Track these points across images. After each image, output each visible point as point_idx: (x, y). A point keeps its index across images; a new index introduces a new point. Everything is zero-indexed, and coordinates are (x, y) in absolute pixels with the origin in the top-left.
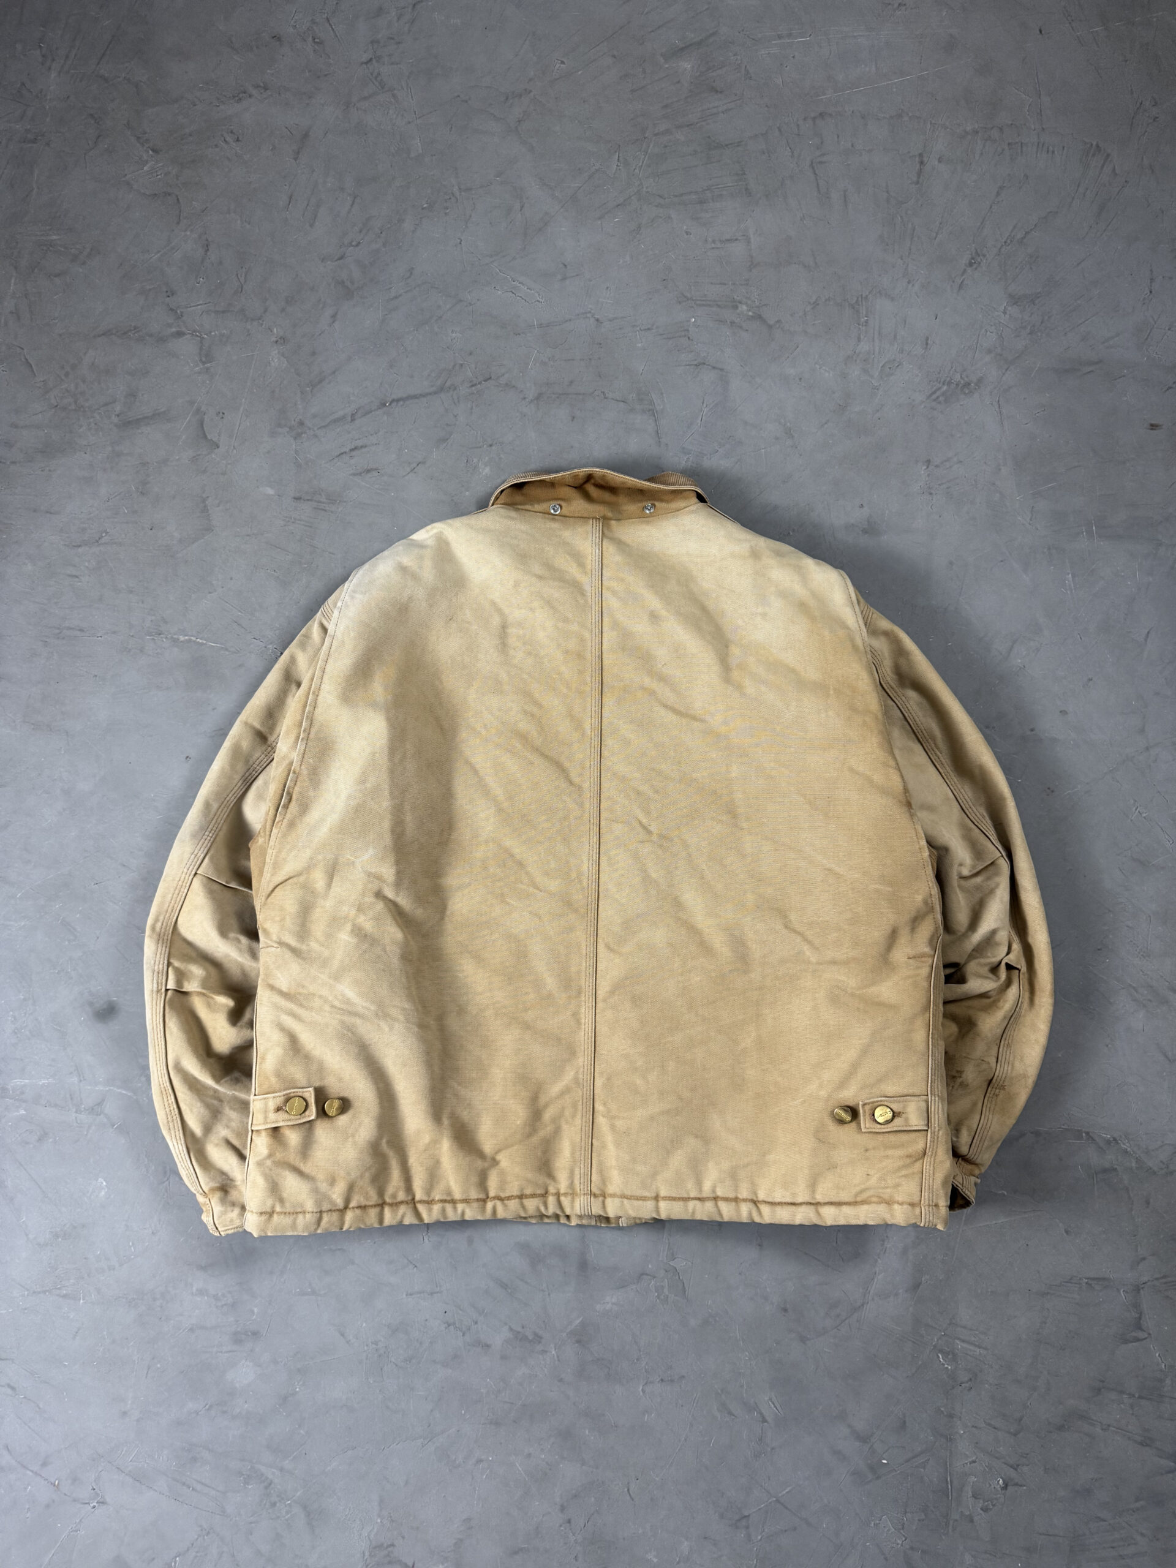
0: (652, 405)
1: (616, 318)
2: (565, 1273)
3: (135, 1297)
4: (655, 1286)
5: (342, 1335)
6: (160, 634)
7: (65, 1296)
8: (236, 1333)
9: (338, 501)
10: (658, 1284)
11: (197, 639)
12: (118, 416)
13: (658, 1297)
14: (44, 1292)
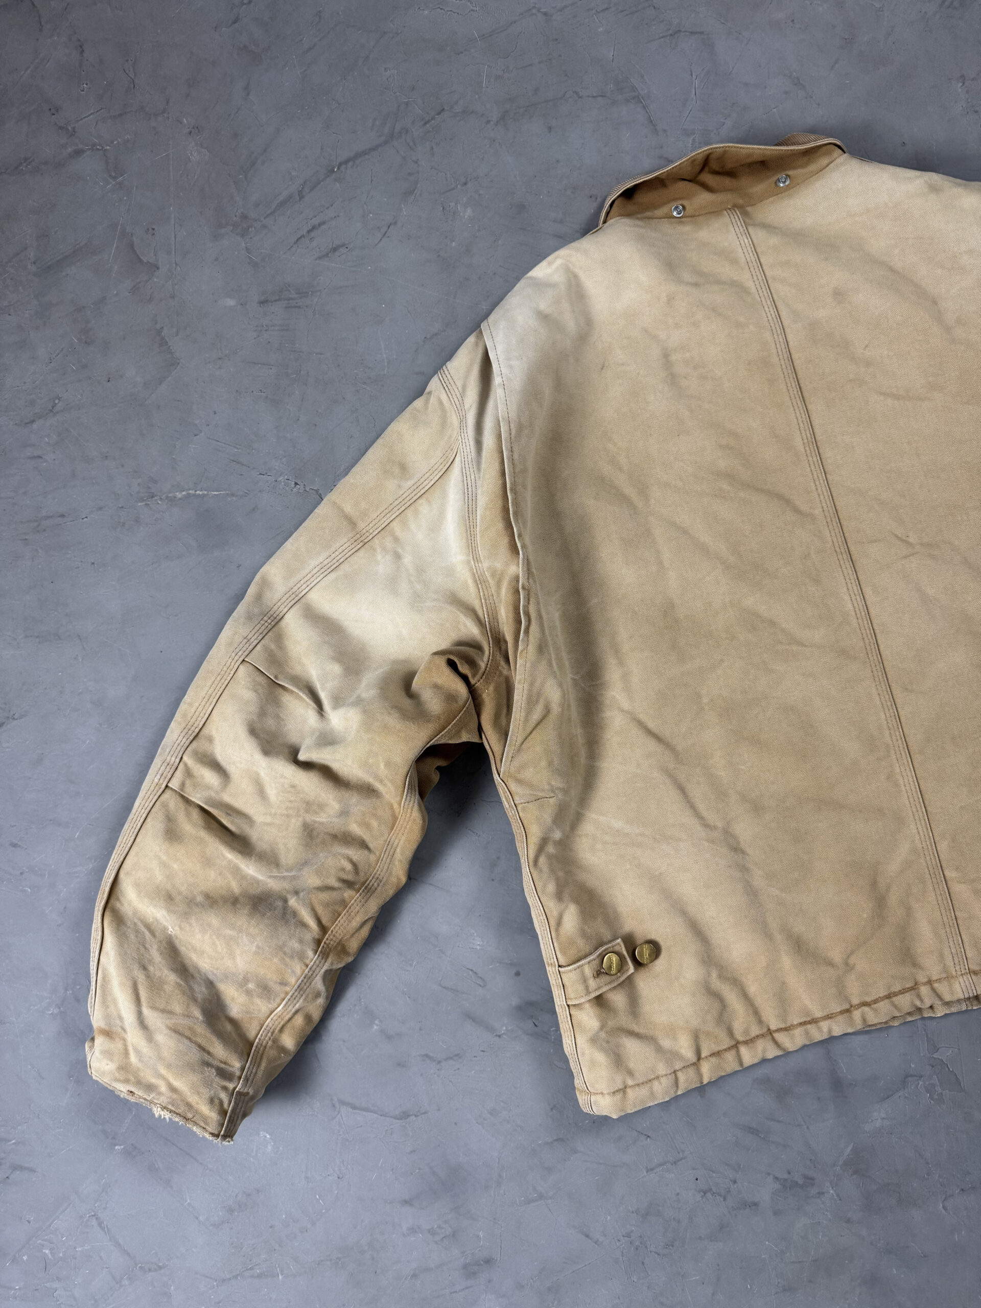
0: (634, 91)
1: (566, 7)
2: (819, 1099)
3: (340, 1255)
4: (924, 1087)
5: (587, 1236)
6: (152, 497)
7: (260, 1276)
8: (465, 1267)
9: (310, 293)
10: (927, 1083)
11: (195, 491)
12: (34, 263)
13: (931, 1097)
14: (236, 1277)
